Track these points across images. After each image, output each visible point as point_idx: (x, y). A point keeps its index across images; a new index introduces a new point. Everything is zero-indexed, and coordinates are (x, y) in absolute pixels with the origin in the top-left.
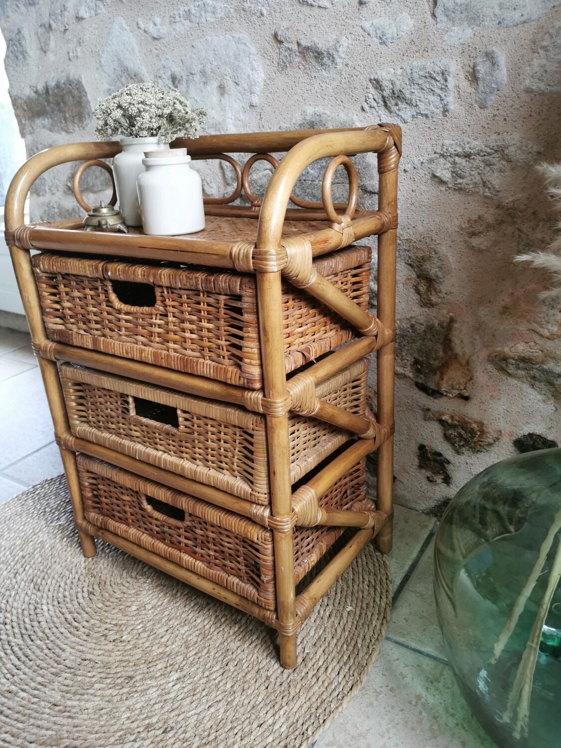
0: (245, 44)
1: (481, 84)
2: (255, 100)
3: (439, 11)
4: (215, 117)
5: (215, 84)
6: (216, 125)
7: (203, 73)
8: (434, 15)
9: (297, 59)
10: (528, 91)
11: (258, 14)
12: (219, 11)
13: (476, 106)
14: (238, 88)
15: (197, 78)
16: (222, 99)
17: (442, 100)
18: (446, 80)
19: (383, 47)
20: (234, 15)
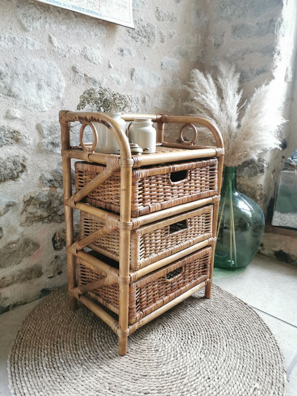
0: (55, 67)
1: (146, 104)
2: (61, 96)
3: (133, 78)
4: (34, 100)
5: (35, 84)
6: (35, 105)
7: (26, 75)
8: (132, 79)
9: (83, 81)
10: (155, 107)
11: (63, 55)
12: (37, 46)
13: (144, 110)
14: (50, 88)
15: (21, 77)
16: (39, 91)
17: (137, 107)
18: (138, 101)
19: (118, 85)
20: (46, 51)
